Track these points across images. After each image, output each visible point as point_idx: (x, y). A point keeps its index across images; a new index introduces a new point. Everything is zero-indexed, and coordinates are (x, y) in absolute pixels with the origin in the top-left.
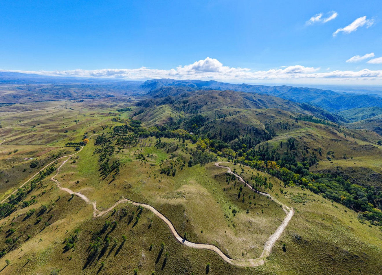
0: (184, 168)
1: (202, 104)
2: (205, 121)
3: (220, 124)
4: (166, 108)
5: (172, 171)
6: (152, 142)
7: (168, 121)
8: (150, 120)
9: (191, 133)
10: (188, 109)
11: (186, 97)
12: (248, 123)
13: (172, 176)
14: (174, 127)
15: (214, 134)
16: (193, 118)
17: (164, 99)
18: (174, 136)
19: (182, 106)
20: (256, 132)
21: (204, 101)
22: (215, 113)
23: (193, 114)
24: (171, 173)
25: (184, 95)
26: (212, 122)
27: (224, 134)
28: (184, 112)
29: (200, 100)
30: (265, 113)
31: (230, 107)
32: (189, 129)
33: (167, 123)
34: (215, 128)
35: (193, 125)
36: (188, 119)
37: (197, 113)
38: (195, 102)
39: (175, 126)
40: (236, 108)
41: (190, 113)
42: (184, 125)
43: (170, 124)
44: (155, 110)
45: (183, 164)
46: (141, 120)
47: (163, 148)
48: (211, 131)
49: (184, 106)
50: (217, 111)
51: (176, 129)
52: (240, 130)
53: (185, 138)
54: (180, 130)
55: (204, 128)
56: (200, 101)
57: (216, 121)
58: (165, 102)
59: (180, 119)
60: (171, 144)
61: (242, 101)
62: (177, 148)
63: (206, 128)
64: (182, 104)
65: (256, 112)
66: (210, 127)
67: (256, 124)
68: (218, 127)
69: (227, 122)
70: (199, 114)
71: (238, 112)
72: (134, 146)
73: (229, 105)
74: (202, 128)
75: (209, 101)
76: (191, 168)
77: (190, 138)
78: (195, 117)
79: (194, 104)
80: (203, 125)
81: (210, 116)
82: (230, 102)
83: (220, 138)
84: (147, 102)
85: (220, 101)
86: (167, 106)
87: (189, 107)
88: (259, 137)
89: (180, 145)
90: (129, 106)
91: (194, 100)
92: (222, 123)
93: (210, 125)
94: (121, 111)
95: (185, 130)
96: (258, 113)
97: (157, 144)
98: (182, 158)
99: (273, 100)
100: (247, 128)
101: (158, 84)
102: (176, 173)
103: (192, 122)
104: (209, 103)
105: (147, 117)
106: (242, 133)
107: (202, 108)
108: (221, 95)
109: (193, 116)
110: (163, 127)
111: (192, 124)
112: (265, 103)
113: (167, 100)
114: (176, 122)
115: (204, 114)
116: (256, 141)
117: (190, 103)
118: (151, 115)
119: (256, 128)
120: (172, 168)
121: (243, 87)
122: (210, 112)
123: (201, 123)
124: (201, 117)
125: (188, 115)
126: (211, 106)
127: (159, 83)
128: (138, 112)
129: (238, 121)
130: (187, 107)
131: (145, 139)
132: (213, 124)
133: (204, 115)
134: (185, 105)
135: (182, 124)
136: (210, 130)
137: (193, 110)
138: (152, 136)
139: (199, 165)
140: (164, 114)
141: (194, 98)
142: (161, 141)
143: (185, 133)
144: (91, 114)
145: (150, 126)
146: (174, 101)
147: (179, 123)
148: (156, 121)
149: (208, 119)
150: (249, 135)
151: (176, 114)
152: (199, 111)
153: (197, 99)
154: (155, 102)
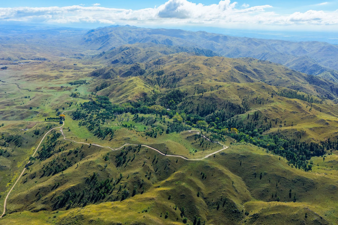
0: (162, 134)
1: (181, 76)
2: (183, 97)
3: (198, 100)
4: (138, 81)
5: (154, 135)
6: (129, 118)
7: (141, 97)
8: (119, 96)
9: (168, 109)
10: (164, 82)
11: (160, 64)
12: (225, 99)
13: (154, 138)
14: (149, 103)
15: (191, 110)
16: (170, 93)
17: (129, 68)
18: (150, 112)
19: (157, 79)
20: (231, 107)
21: (184, 72)
22: (195, 88)
23: (170, 89)
24: (153, 136)
25: (158, 61)
26: (190, 97)
27: (201, 109)
28: (159, 86)
29: (179, 70)
30: (246, 88)
31: (213, 81)
32: (166, 105)
33: (141, 99)
34: (193, 103)
35: (171, 101)
36: (164, 94)
37: (175, 87)
38: (172, 74)
39: (151, 102)
40: (220, 81)
41: (166, 87)
42: (160, 101)
43: (144, 99)
44: (124, 84)
45: (162, 131)
46: (108, 96)
47: (141, 121)
48: (189, 107)
49: (159, 78)
50: (197, 85)
51: (152, 105)
52: (217, 105)
53: (162, 113)
54: (156, 106)
55: (182, 104)
56: (179, 72)
57: (194, 96)
58: (132, 71)
59: (155, 94)
60: (148, 119)
61: (230, 73)
62: (155, 121)
63: (184, 104)
64: (156, 76)
65: (238, 86)
66: (188, 103)
67: (233, 99)
68: (196, 102)
69: (205, 97)
70: (177, 89)
71: (220, 86)
72: (112, 121)
73: (214, 78)
74: (180, 104)
75: (190, 72)
76: (168, 134)
77: (167, 114)
78: (173, 93)
79: (172, 77)
80: (181, 101)
81: (189, 91)
82: (215, 74)
83: (197, 113)
84: (106, 72)
85: (203, 73)
86: (139, 78)
87: (165, 80)
88: (234, 112)
89: (158, 119)
90: (82, 77)
91: (171, 71)
92: (200, 98)
93: (189, 101)
94: (75, 84)
95: (162, 105)
96: (239, 88)
97: (135, 119)
98: (161, 127)
99: (272, 70)
100: (224, 103)
101: (113, 38)
102: (157, 136)
103: (169, 97)
104: (190, 75)
105: (114, 92)
106: (219, 108)
107: (181, 81)
108: (206, 64)
109: (170, 90)
110: (136, 103)
111: (169, 100)
112: (262, 74)
113: (134, 68)
114: (151, 98)
115: (182, 88)
116: (230, 115)
117: (167, 74)
118: (120, 90)
119: (232, 103)
120: (153, 133)
121: (249, 44)
122: (189, 87)
123: (179, 98)
124: (179, 93)
125: (164, 89)
126: (192, 79)
127: (114, 36)
128: (100, 86)
129: (216, 96)
130: (163, 79)
131: (121, 115)
132: (192, 100)
133: (182, 90)
134: (160, 76)
135: (158, 99)
136: (187, 106)
137: (170, 84)
138: (126, 112)
139: (175, 132)
140: (136, 88)
141: (171, 68)
142: (139, 116)
143: (162, 108)
144: (37, 89)
145: (121, 102)
146: (144, 71)
147: (154, 99)
148: (127, 96)
149: (186, 94)
150: (224, 110)
151: (149, 88)
152: (177, 85)
153: (174, 70)
154: (117, 71)
